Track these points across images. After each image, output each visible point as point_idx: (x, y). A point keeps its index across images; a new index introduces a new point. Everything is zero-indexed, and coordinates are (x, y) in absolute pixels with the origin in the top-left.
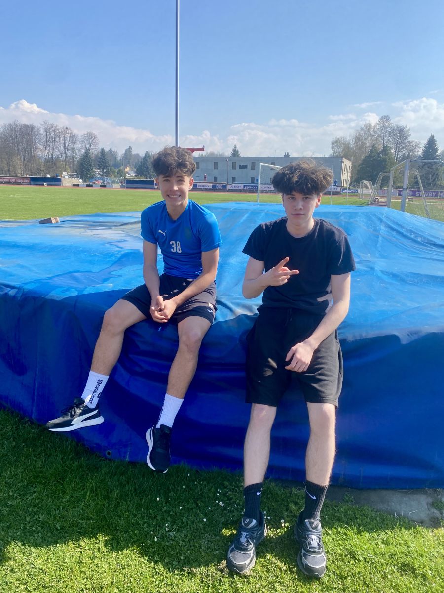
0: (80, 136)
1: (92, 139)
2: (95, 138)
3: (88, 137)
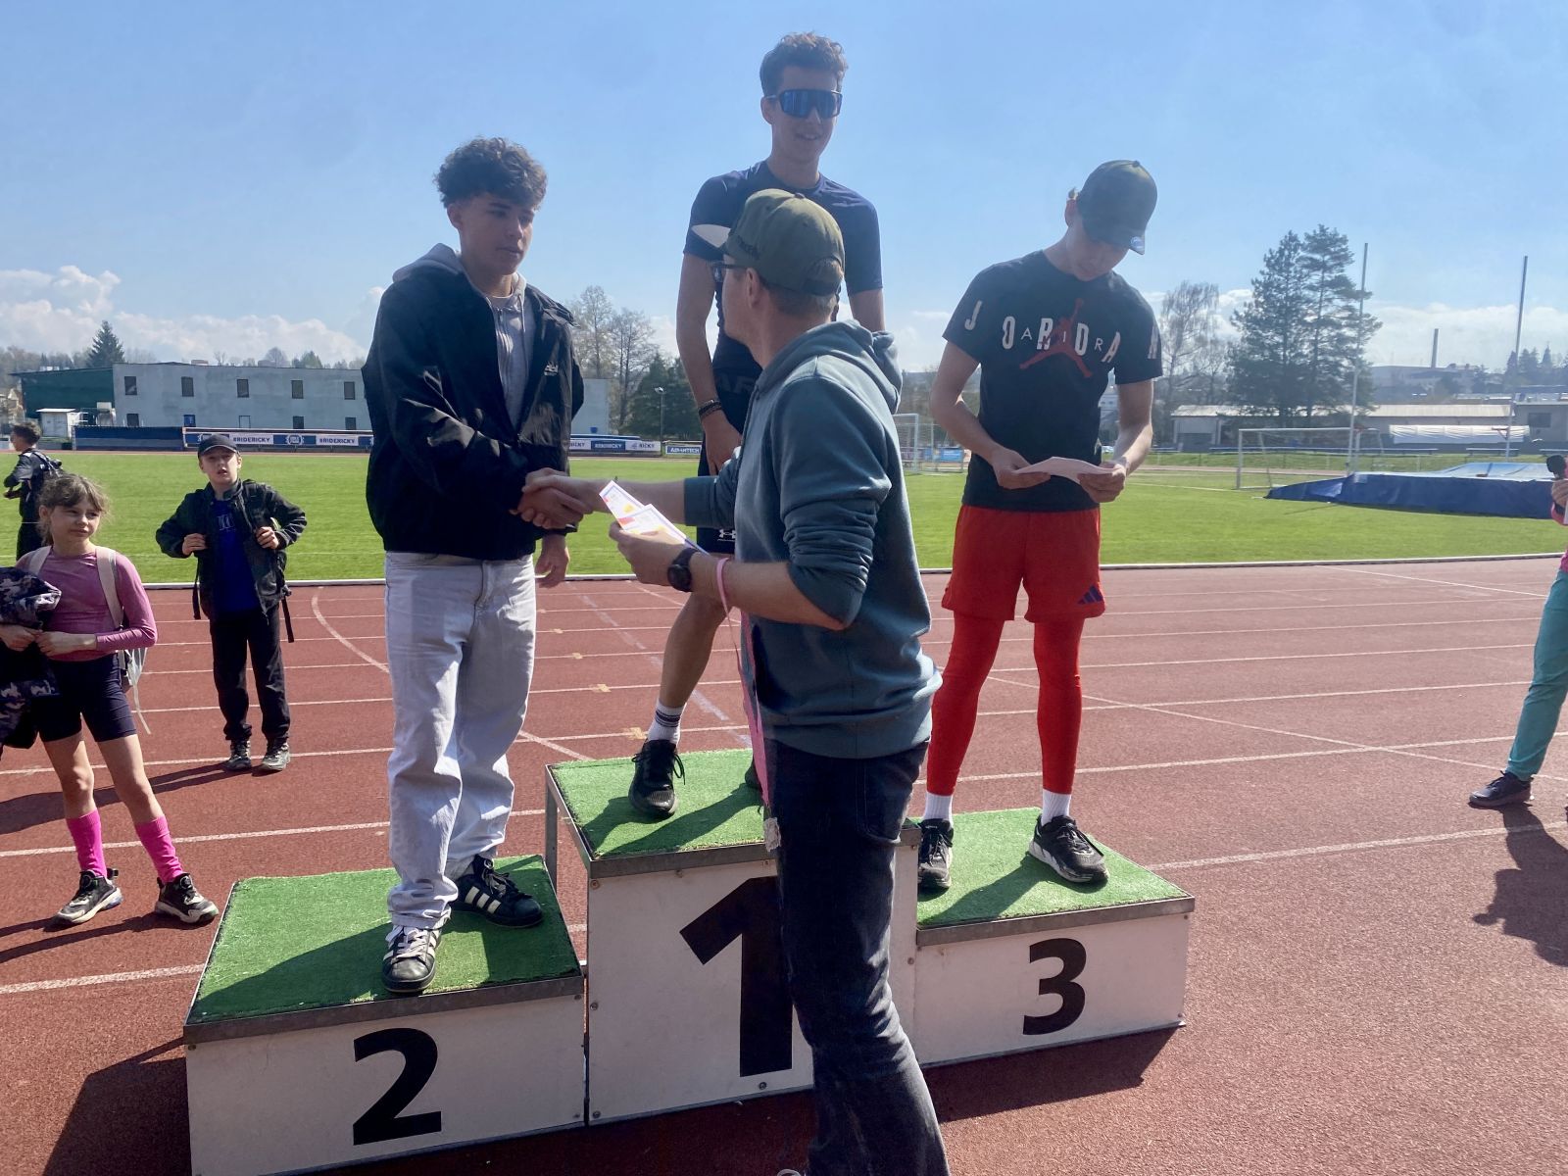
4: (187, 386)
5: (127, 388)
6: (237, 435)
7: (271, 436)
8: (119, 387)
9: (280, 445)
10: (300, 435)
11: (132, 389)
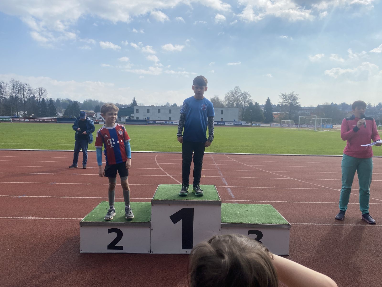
1: (42, 92)
2: (45, 91)
3: (39, 90)
4: (148, 111)
5: (137, 111)
6: (157, 121)
7: (164, 122)
8: (135, 111)
9: (166, 124)
10: (170, 121)
11: (138, 112)
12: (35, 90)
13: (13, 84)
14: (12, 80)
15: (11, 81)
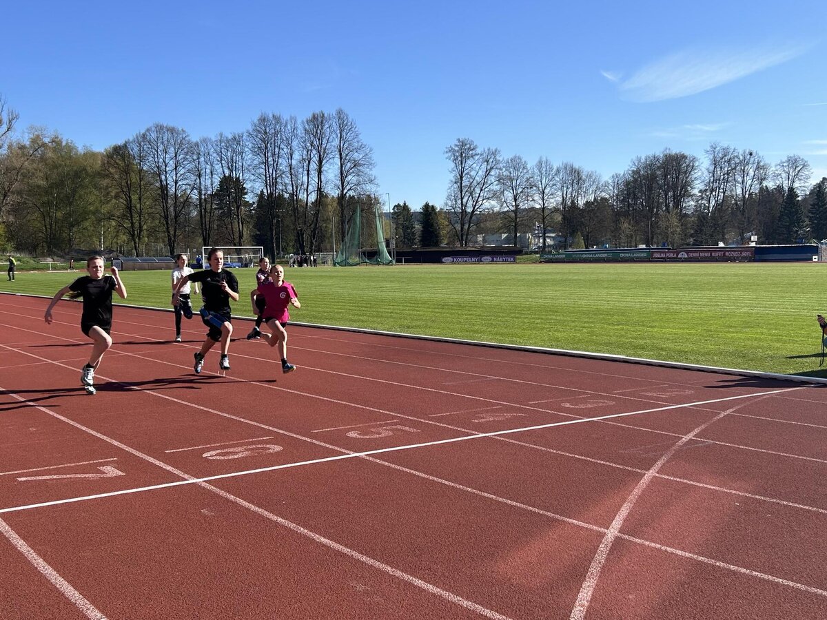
0: (773, 165)
1: (799, 169)
2: (804, 166)
3: (788, 166)
12: (776, 166)
13: (714, 157)
14: (712, 146)
15: (709, 149)
